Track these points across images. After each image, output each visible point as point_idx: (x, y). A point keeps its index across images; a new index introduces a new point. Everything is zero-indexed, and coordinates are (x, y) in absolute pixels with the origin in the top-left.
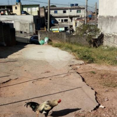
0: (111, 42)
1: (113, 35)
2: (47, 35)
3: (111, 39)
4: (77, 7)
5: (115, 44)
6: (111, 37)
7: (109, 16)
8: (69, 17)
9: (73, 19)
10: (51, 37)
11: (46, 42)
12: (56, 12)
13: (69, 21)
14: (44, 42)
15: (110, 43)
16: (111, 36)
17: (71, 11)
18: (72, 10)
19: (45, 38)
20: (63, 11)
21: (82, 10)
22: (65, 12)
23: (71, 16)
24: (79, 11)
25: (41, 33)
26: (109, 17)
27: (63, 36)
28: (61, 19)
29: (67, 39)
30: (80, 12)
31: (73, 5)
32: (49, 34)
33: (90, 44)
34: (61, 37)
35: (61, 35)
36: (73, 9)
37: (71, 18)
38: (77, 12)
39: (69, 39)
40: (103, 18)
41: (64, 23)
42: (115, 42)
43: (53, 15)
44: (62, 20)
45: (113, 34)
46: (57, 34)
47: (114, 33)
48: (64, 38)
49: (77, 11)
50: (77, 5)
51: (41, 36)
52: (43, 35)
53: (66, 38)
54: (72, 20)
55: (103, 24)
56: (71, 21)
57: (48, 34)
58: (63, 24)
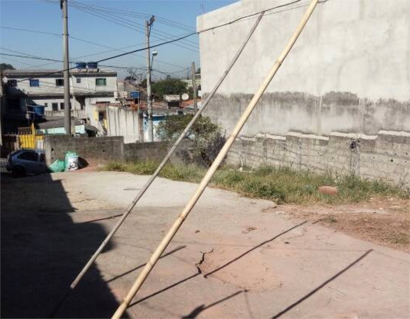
0: (252, 155)
1: (259, 139)
2: (70, 145)
3: (253, 148)
4: (95, 70)
5: (268, 160)
6: (253, 142)
7: (241, 94)
8: (74, 98)
9: (87, 101)
10: (84, 152)
11: (74, 164)
12: (34, 83)
13: (75, 109)
14: (65, 165)
15: (252, 157)
16: (254, 140)
17: (79, 81)
18: (83, 79)
19: (65, 154)
20: (56, 80)
21: (109, 79)
22: (60, 83)
23: (81, 93)
24: (100, 81)
25: (55, 142)
26: (242, 96)
27: (117, 146)
28: (50, 102)
29: (128, 155)
30: (105, 84)
31: (82, 65)
32: (79, 143)
33: (186, 164)
34: (112, 150)
35: (112, 145)
36: (85, 76)
37: (81, 98)
38: (97, 83)
39: (132, 155)
40: (219, 98)
41: (60, 112)
42: (269, 155)
43: (26, 93)
44: (55, 106)
45: (260, 135)
46: (100, 143)
47: (262, 133)
48: (120, 151)
49: (97, 80)
50: (94, 65)
51: (52, 150)
52: (59, 146)
53: (124, 151)
54: (83, 104)
55: (221, 114)
56: (82, 108)
57: (74, 143)
58: (57, 115)
